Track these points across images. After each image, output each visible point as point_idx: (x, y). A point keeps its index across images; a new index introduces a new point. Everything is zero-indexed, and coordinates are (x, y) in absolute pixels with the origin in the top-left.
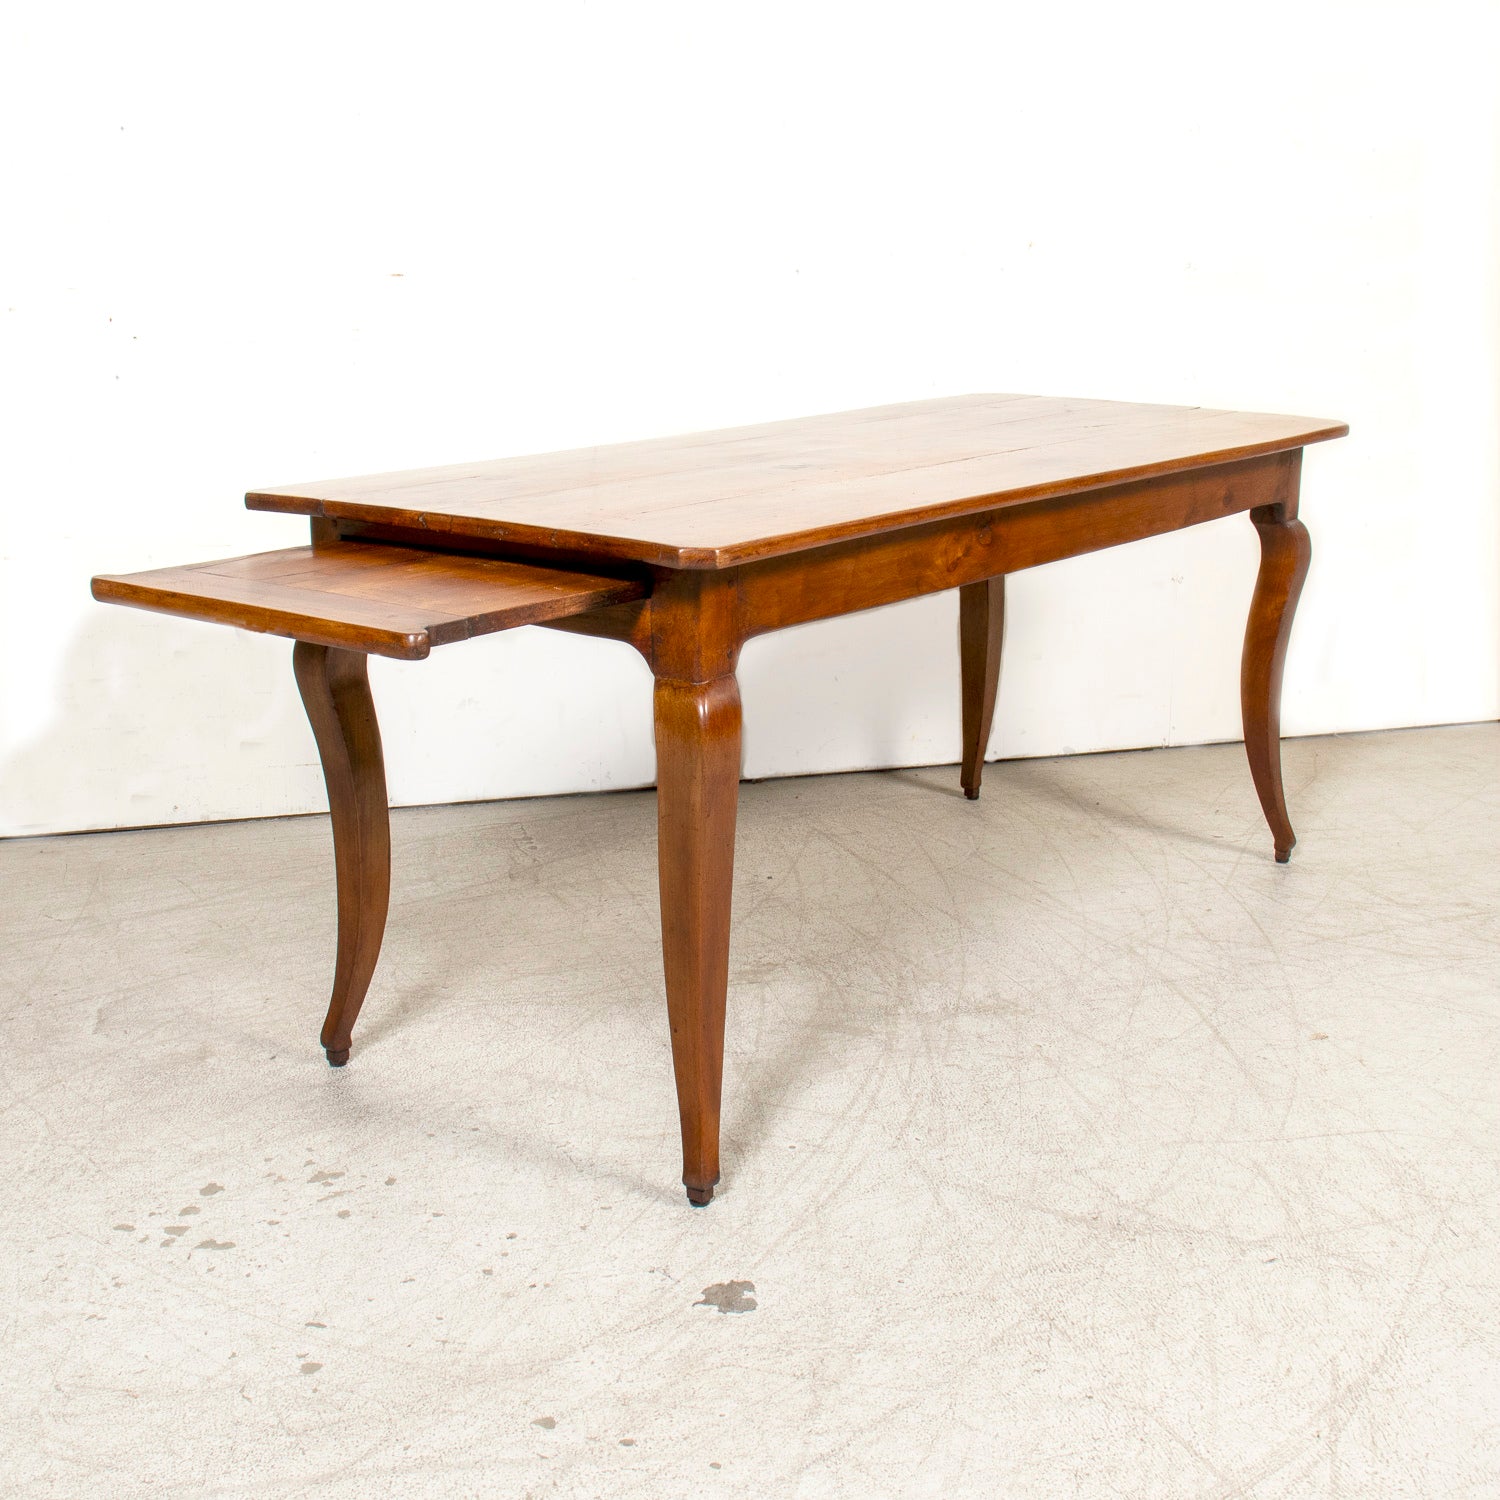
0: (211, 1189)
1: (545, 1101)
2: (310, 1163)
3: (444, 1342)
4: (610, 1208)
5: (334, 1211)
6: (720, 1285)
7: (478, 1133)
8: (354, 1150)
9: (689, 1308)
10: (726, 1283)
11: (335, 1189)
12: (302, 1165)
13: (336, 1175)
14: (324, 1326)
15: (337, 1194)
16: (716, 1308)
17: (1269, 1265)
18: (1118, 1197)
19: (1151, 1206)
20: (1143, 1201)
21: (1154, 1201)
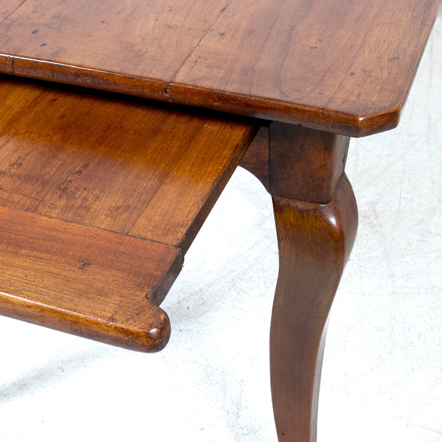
18: (238, 418)
19: (247, 437)
20: (248, 429)
21: (255, 433)
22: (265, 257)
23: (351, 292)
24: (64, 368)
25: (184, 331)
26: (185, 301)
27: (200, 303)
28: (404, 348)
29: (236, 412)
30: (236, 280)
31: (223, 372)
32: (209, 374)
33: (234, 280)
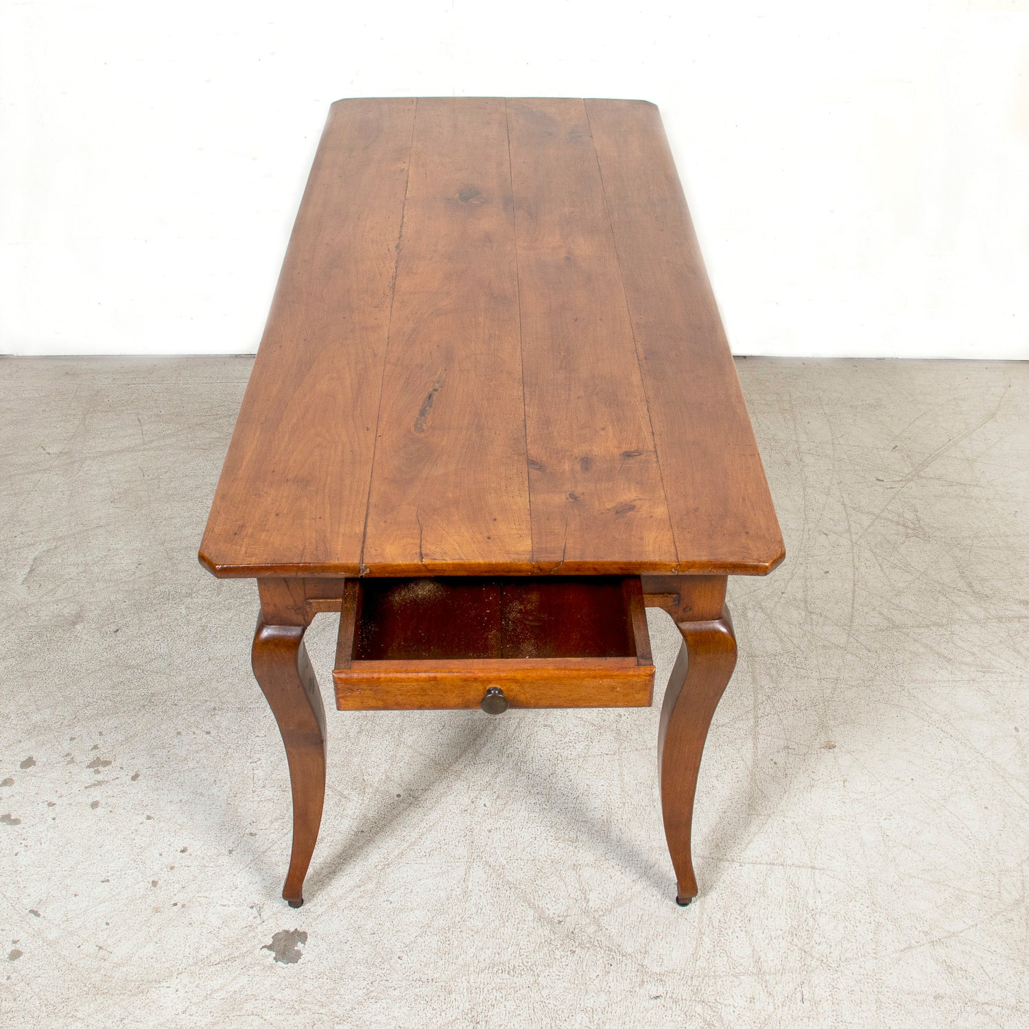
0: (28, 763)
1: (265, 710)
2: (96, 747)
3: (100, 948)
4: (256, 834)
5: (91, 800)
6: (287, 932)
7: (208, 737)
8: (127, 739)
9: (257, 951)
10: (292, 930)
11: (100, 777)
12: (90, 748)
13: (106, 763)
14: (39, 915)
15: (100, 783)
16: (274, 954)
17: (653, 1002)
18: (588, 902)
19: (605, 917)
20: (602, 911)
21: (610, 911)
22: (537, 732)
23: (637, 750)
24: (391, 900)
25: (492, 831)
26: (478, 799)
27: (495, 798)
28: (709, 793)
29: (583, 898)
30: (519, 764)
31: (552, 862)
32: (539, 868)
33: (516, 764)
